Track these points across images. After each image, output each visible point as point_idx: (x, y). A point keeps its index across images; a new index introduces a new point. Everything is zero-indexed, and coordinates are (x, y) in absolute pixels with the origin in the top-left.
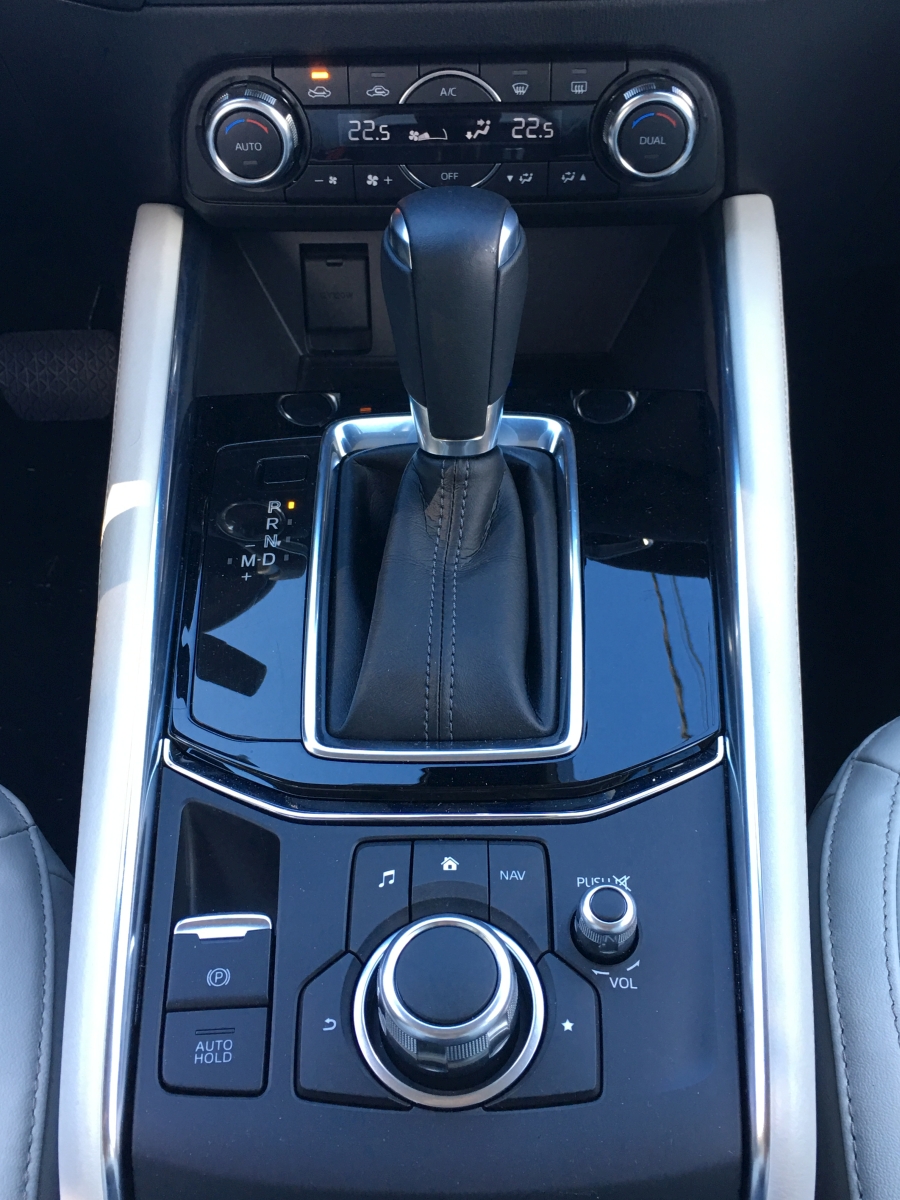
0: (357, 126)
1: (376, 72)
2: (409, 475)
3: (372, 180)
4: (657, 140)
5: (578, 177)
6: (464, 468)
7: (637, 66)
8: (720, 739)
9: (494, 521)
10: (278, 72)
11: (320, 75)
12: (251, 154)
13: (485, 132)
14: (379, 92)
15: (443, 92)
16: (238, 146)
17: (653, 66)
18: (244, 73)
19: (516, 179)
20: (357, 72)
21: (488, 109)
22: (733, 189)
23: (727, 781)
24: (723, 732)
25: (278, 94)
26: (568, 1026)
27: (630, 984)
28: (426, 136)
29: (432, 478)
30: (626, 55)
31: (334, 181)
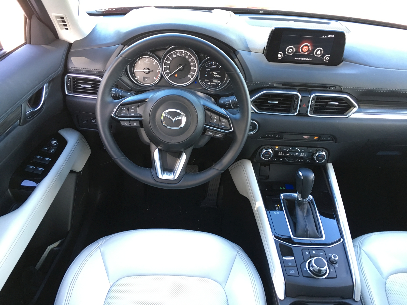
0: (280, 154)
1: (285, 147)
3: (281, 160)
4: (321, 158)
5: (309, 161)
6: (305, 202)
7: (318, 149)
8: (341, 239)
9: (308, 211)
10: (271, 146)
11: (277, 147)
13: (297, 155)
14: (285, 150)
15: (293, 150)
16: (266, 156)
17: (321, 149)
18: (267, 146)
19: (300, 161)
20: (282, 147)
21: (298, 152)
22: (328, 163)
23: (343, 244)
25: (271, 149)
26: (332, 270)
27: (337, 266)
28: (289, 155)
29: (300, 204)
30: (317, 147)
31: (276, 159)
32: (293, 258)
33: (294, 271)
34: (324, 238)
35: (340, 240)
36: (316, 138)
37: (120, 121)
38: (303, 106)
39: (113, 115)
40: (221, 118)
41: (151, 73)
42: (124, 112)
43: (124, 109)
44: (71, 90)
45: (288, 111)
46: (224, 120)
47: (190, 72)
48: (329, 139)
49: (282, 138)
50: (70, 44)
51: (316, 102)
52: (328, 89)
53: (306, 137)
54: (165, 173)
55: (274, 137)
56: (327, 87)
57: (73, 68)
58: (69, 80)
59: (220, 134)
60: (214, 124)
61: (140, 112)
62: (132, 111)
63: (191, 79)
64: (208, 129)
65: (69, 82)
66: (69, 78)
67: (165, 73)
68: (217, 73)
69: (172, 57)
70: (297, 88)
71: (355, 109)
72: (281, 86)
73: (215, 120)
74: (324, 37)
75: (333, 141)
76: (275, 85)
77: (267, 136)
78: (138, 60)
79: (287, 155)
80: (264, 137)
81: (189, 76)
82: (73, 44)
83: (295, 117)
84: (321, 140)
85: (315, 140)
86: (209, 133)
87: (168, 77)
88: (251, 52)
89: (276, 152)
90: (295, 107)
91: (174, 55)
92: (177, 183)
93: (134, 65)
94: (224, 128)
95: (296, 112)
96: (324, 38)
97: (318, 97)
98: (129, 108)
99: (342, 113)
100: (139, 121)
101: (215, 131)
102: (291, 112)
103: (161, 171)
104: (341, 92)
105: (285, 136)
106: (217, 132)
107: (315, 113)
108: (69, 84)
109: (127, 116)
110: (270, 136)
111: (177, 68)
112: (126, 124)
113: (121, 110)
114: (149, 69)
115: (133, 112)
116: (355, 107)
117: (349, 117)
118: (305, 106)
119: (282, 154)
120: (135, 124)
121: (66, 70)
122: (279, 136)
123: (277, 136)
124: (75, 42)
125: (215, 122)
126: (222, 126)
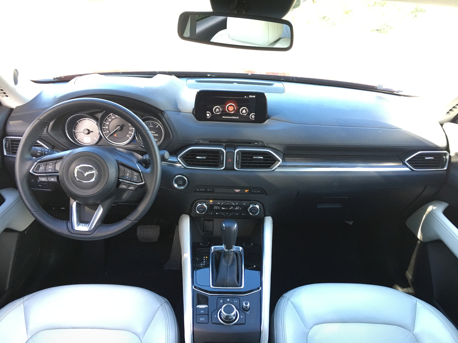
0: (216, 208)
1: (218, 201)
2: (223, 254)
3: (217, 214)
4: (254, 211)
5: (244, 214)
6: (230, 253)
7: (252, 202)
9: (233, 260)
10: (206, 200)
11: (211, 201)
12: (202, 210)
13: (232, 208)
14: (219, 203)
15: (227, 204)
16: (200, 209)
17: (254, 202)
18: (202, 200)
19: (236, 214)
20: (216, 201)
21: (232, 206)
22: (265, 216)
23: (261, 292)
24: (261, 287)
25: (205, 203)
26: (242, 317)
27: (249, 313)
28: (224, 208)
29: (226, 254)
30: (250, 200)
31: (212, 213)
32: (207, 306)
33: (204, 318)
34: (242, 287)
35: (259, 288)
36: (246, 191)
37: (39, 177)
38: (229, 161)
39: (31, 171)
40: (133, 172)
41: (91, 133)
42: (42, 168)
43: (42, 166)
44: (9, 152)
45: (216, 166)
46: (136, 174)
47: (128, 132)
48: (258, 192)
49: (213, 192)
50: (12, 110)
51: (242, 157)
52: (252, 144)
53: (237, 191)
54: (81, 224)
55: (206, 191)
56: (251, 143)
57: (12, 131)
58: (8, 142)
59: (133, 186)
60: (127, 178)
61: (58, 168)
62: (50, 167)
63: (129, 138)
64: (122, 183)
65: (7, 144)
66: (7, 140)
67: (104, 133)
68: (154, 132)
69: (111, 118)
70: (224, 144)
71: (279, 163)
72: (207, 142)
73: (128, 174)
74: (246, 97)
75: (263, 193)
76: (201, 142)
77: (198, 190)
78: (79, 122)
79: (223, 208)
80: (195, 191)
81: (128, 136)
82: (14, 110)
83: (223, 171)
84: (251, 193)
85: (246, 193)
86: (123, 186)
87: (107, 137)
88: (181, 112)
89: (210, 207)
90: (221, 163)
91: (113, 116)
92: (91, 234)
93: (75, 127)
94: (136, 181)
95: (223, 167)
96: (245, 99)
97: (243, 153)
98: (46, 164)
99: (269, 167)
100: (56, 177)
101: (129, 185)
102: (219, 166)
103: (77, 223)
104: (264, 147)
105: (216, 190)
106: (130, 185)
107: (243, 167)
108: (7, 145)
109: (45, 172)
110: (201, 190)
111: (116, 129)
112: (44, 179)
113: (39, 166)
114: (88, 130)
115: (50, 169)
116: (279, 161)
117: (275, 170)
118: (231, 161)
119: (218, 208)
120: (52, 179)
121: (5, 134)
122: (210, 190)
123: (208, 190)
124: (17, 107)
125: (128, 175)
126: (134, 180)
